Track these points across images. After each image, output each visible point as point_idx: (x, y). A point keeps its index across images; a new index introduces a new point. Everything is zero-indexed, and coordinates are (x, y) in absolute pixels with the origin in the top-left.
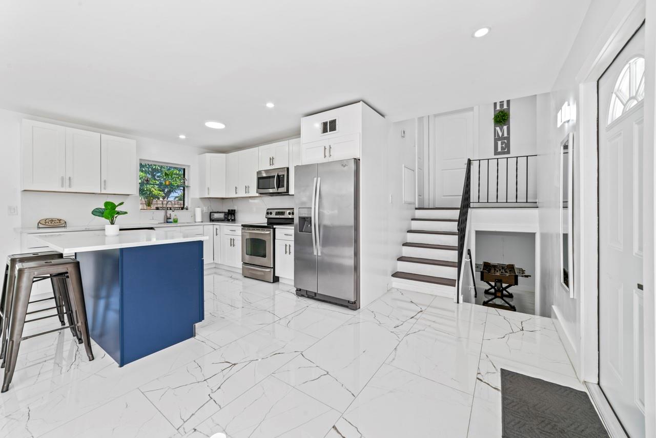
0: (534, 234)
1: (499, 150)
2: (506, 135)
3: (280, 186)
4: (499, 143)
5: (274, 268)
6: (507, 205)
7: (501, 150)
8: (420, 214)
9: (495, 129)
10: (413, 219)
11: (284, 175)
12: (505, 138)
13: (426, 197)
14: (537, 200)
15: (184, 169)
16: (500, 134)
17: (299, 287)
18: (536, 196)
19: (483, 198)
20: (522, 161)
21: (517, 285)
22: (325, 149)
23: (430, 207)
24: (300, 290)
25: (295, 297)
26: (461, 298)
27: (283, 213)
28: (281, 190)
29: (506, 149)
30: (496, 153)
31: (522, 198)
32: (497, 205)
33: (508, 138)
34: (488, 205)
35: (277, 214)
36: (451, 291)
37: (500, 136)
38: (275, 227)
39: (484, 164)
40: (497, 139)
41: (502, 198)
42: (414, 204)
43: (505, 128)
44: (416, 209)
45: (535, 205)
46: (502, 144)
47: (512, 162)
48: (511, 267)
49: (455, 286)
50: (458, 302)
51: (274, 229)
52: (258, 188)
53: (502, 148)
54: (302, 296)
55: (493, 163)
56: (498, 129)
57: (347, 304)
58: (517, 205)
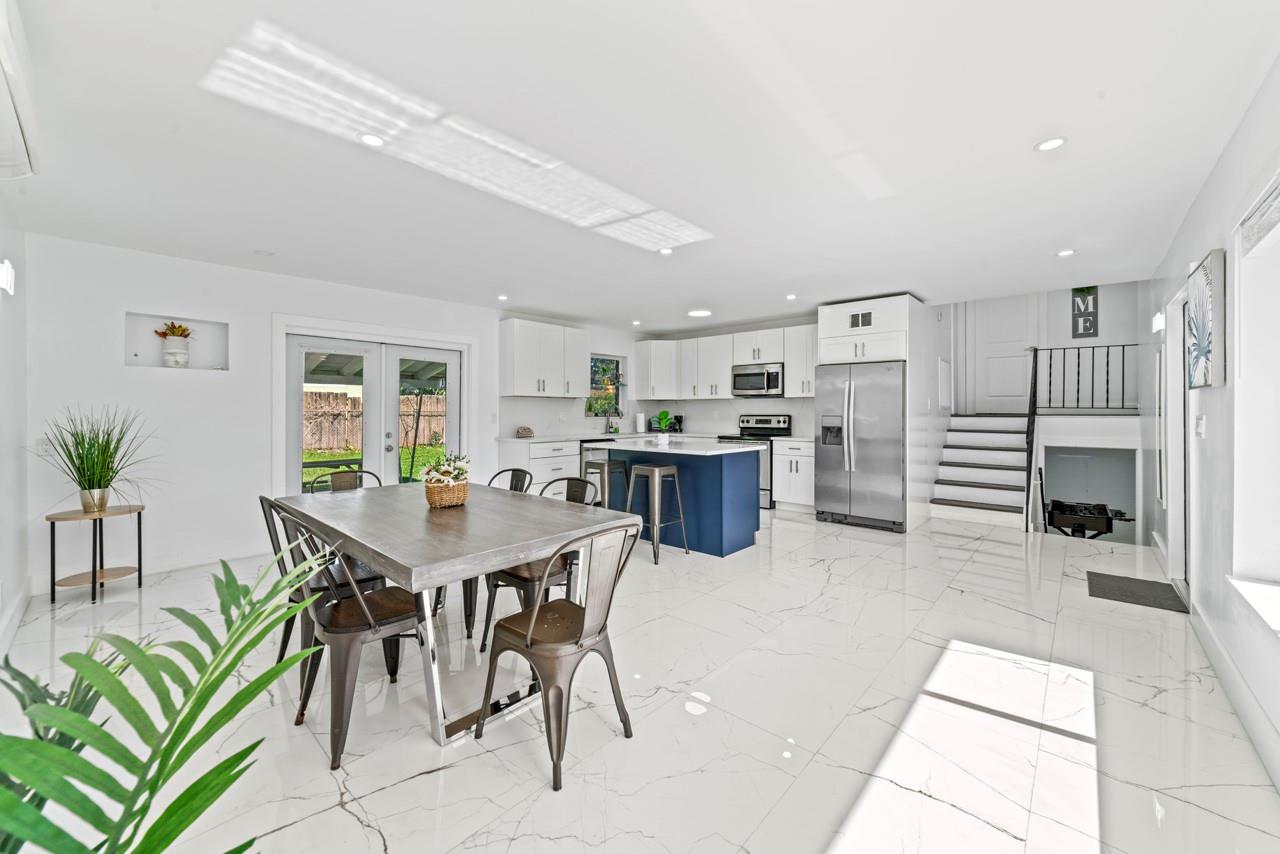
0: (1133, 452)
1: (1081, 330)
2: (1091, 309)
3: (771, 385)
4: (1081, 320)
5: (771, 491)
6: (1092, 411)
7: (1084, 330)
8: (957, 422)
9: (1074, 301)
10: (949, 430)
11: (777, 373)
12: (1090, 314)
13: (962, 399)
14: (1139, 406)
15: (618, 362)
16: (1082, 308)
17: (820, 509)
18: (1136, 399)
19: (1057, 402)
20: (1116, 353)
21: (1111, 532)
22: (856, 346)
23: (968, 413)
24: (823, 513)
25: (816, 522)
26: (1031, 526)
27: (769, 422)
28: (773, 391)
29: (1092, 330)
30: (1076, 335)
31: (1115, 402)
32: (1078, 411)
33: (1095, 314)
34: (1063, 411)
35: (758, 422)
36: (1018, 520)
37: (1083, 310)
38: (772, 438)
39: (1058, 355)
40: (1077, 315)
41: (1085, 402)
42: (950, 408)
43: (1090, 299)
44: (952, 416)
45: (1135, 412)
46: (1085, 322)
47: (1101, 354)
48: (1102, 509)
49: (1022, 513)
50: (1027, 531)
51: (771, 442)
52: (735, 388)
53: (1085, 328)
54: (825, 520)
55: (1072, 355)
56: (1078, 300)
57: (890, 526)
58: (1108, 411)
